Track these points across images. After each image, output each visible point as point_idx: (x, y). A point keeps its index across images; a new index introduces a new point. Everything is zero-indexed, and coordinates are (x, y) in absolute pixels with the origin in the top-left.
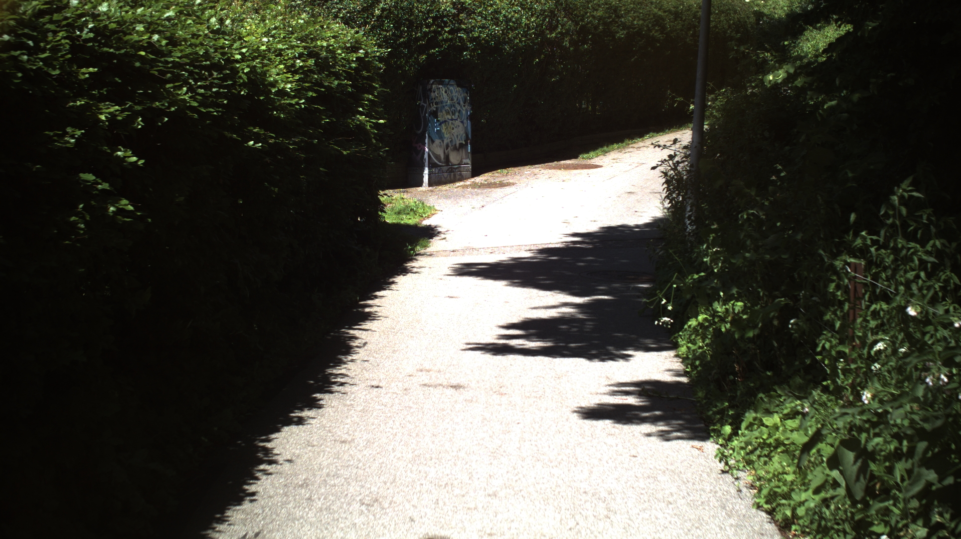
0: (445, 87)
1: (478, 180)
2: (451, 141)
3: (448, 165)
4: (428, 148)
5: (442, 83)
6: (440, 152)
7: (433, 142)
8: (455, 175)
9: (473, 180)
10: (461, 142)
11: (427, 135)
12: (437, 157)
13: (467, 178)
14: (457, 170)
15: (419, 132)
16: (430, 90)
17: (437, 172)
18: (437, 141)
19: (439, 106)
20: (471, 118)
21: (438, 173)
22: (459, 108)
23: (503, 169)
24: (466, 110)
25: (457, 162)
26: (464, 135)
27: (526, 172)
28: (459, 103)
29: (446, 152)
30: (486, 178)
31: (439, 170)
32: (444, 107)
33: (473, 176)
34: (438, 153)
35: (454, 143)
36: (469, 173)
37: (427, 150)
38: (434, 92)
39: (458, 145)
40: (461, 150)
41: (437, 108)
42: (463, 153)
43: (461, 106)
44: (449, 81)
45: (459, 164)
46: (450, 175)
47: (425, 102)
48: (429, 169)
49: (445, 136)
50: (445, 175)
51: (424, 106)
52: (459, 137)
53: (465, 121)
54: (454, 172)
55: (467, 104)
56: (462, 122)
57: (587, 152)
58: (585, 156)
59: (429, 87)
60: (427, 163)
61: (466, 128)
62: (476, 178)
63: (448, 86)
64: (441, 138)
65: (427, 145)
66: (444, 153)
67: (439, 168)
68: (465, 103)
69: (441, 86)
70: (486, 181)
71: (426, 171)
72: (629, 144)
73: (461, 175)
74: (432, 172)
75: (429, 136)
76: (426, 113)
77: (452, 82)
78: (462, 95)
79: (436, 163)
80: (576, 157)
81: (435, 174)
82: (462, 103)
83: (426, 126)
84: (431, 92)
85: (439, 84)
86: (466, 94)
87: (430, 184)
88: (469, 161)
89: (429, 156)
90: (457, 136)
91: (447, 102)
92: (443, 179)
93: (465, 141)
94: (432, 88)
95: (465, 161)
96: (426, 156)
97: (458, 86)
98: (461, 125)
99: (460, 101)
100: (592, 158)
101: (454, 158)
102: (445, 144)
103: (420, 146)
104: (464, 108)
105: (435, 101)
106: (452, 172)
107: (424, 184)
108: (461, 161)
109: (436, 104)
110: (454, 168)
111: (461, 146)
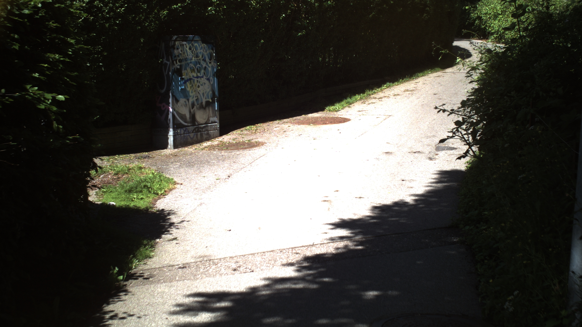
0: (189, 44)
1: (227, 138)
2: (196, 100)
3: (194, 125)
4: (172, 108)
5: (185, 39)
6: (185, 111)
7: (177, 101)
8: (201, 135)
9: (221, 139)
10: (207, 100)
11: (171, 94)
12: (183, 117)
13: (215, 137)
14: (204, 130)
15: (163, 91)
16: (173, 47)
17: (182, 133)
18: (182, 101)
19: (183, 63)
20: (218, 74)
21: (184, 134)
22: (204, 65)
23: (251, 125)
24: (212, 67)
25: (204, 121)
26: (211, 92)
27: (275, 129)
28: (204, 60)
29: (192, 111)
30: (234, 137)
31: (185, 131)
32: (188, 64)
33: (221, 134)
34: (183, 113)
35: (200, 102)
36: (217, 132)
37: (171, 110)
38: (178, 49)
39: (204, 104)
40: (207, 109)
41: (181, 66)
42: (210, 111)
43: (207, 64)
44: (194, 37)
45: (206, 123)
46: (197, 135)
47: (168, 60)
48: (174, 130)
49: (191, 94)
50: (192, 135)
51: (166, 64)
52: (205, 95)
53: (211, 78)
54: (200, 131)
55: (213, 60)
56: (208, 79)
57: (333, 104)
58: (332, 108)
59: (171, 44)
60: (171, 124)
61: (213, 86)
62: (224, 137)
63: (193, 42)
64: (186, 97)
65: (171, 105)
66: (190, 112)
67: (184, 129)
68: (210, 60)
69: (185, 43)
70: (234, 139)
71: (171, 133)
72: (370, 95)
73: (208, 134)
74: (177, 133)
75: (173, 96)
76: (169, 71)
77: (197, 38)
78: (208, 52)
79: (181, 124)
80: (323, 109)
81: (181, 135)
82: (207, 60)
83: (169, 85)
84: (174, 49)
85: (183, 41)
86: (211, 51)
87: (176, 146)
88: (216, 119)
89: (173, 116)
90: (203, 94)
91: (192, 59)
92: (189, 140)
93: (212, 99)
94: (175, 45)
95: (212, 119)
96: (170, 116)
97: (203, 42)
98: (207, 82)
99: (205, 57)
100: (338, 111)
101: (201, 117)
102: (190, 103)
103: (164, 106)
104: (210, 65)
105: (178, 58)
106: (198, 131)
107: (169, 146)
108: (208, 119)
109: (180, 61)
110: (201, 128)
111: (208, 104)
